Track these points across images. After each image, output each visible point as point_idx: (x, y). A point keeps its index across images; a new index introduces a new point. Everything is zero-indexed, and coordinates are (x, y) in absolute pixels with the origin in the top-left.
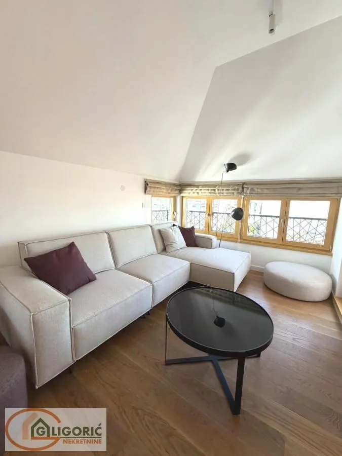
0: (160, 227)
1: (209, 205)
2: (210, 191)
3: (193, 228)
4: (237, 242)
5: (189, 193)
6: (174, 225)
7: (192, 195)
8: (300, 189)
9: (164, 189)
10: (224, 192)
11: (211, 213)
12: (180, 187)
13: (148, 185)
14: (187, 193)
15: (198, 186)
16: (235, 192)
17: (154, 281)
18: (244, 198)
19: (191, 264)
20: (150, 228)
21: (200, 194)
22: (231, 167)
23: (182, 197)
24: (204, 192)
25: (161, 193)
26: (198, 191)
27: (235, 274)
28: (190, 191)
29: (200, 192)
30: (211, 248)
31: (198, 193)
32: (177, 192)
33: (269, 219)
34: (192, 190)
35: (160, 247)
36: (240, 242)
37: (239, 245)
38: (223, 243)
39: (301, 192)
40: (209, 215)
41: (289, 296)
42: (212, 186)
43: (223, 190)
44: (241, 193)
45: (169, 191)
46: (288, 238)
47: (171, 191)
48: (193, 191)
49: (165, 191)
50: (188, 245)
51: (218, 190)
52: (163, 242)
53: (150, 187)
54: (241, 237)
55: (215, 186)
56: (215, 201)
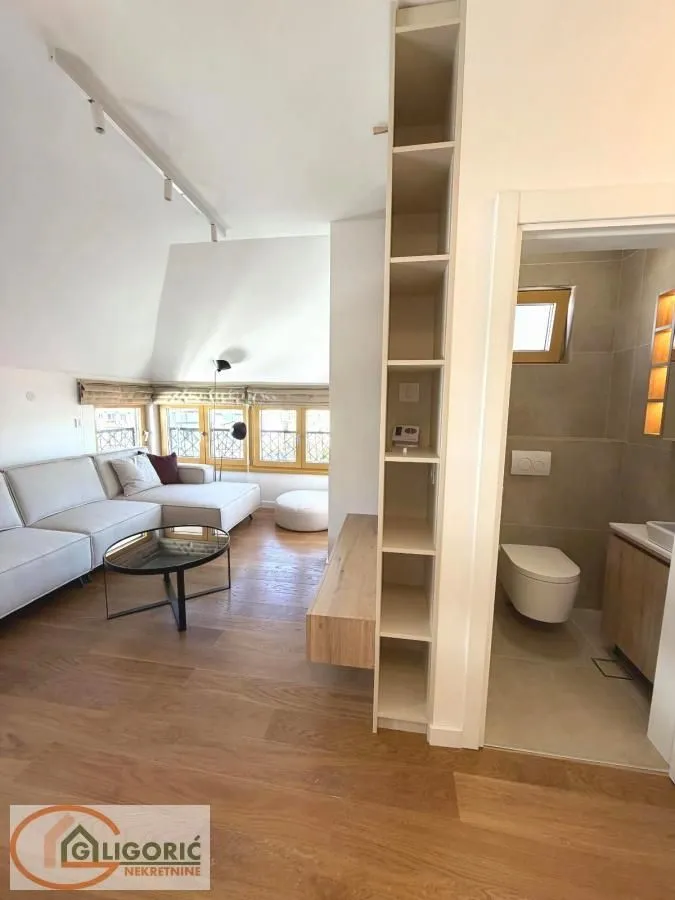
0: (111, 458)
1: (203, 417)
2: (201, 397)
3: (174, 455)
4: (245, 471)
5: (169, 400)
6: (139, 453)
7: (172, 402)
8: (311, 396)
9: (118, 394)
10: (222, 398)
11: (208, 431)
12: (152, 389)
13: (83, 388)
14: (164, 399)
15: (181, 389)
16: (238, 399)
17: (92, 532)
18: (250, 408)
19: (163, 507)
20: (90, 459)
21: (186, 400)
22: (223, 365)
23: (159, 406)
24: (193, 399)
25: (113, 401)
26: (181, 397)
27: (222, 510)
28: (170, 397)
29: (186, 398)
30: (203, 483)
31: (183, 400)
32: (146, 397)
33: (274, 435)
34: (172, 395)
35: (113, 488)
36: (251, 471)
37: (250, 476)
38: (225, 474)
39: (312, 400)
40: (204, 434)
41: (293, 528)
42: (204, 389)
43: (219, 396)
44: (244, 401)
45: (130, 397)
46: (308, 460)
47: (134, 396)
48: (176, 396)
49: (120, 397)
50: (165, 482)
51: (213, 395)
52: (118, 480)
53: (90, 393)
54: (251, 464)
55: (207, 389)
56: (212, 413)
